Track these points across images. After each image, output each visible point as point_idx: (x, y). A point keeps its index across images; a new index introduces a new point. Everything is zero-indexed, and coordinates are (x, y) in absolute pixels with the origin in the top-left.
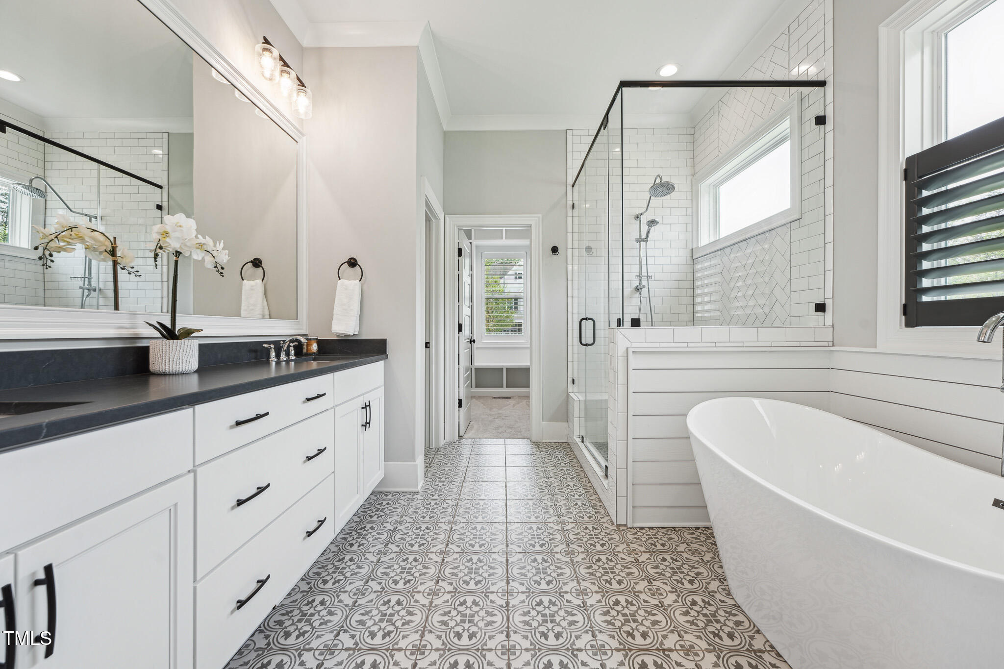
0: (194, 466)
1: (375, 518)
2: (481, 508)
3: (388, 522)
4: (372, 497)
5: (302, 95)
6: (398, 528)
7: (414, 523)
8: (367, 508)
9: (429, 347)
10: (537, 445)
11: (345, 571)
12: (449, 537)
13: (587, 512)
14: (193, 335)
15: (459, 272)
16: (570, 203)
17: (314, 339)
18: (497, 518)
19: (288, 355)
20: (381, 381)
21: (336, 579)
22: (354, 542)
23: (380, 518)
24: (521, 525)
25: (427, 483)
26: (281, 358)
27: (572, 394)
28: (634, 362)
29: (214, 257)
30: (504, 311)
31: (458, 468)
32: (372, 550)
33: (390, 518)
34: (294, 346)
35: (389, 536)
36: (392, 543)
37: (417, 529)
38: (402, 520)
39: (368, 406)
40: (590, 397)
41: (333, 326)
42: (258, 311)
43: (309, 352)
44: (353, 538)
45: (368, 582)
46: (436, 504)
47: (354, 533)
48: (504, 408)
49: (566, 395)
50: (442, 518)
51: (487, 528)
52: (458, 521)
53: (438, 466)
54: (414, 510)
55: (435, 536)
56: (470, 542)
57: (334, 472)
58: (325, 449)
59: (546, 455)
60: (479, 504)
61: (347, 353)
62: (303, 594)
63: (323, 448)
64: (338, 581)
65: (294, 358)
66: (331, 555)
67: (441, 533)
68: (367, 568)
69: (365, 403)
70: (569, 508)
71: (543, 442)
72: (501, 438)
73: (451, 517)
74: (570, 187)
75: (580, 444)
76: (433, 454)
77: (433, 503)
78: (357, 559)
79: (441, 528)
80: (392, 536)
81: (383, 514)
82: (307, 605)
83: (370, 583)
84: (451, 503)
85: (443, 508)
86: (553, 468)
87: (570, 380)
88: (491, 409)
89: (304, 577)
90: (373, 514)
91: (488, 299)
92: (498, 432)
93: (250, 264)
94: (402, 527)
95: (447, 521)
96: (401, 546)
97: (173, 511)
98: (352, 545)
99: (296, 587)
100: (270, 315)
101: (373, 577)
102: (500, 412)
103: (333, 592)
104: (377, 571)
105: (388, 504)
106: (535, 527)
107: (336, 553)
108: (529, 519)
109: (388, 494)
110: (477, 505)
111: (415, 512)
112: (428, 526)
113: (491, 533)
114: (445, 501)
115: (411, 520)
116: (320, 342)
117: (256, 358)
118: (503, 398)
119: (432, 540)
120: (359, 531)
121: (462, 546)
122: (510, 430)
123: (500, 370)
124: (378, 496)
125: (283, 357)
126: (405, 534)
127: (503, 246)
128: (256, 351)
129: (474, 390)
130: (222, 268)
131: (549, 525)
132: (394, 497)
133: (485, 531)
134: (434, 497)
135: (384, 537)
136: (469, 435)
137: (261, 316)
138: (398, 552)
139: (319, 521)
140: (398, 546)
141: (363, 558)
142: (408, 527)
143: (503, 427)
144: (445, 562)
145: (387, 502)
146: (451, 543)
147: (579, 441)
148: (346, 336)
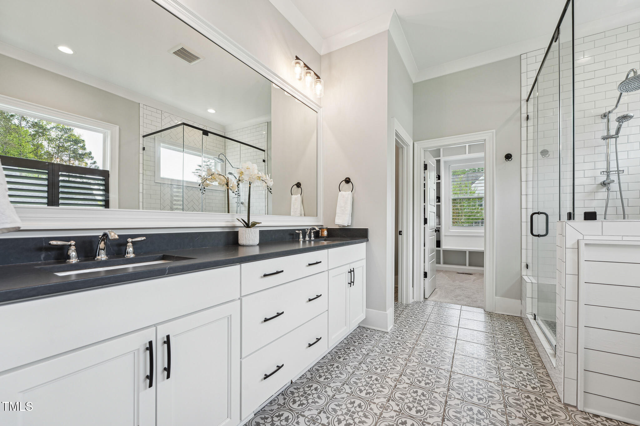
0: (241, 296)
1: (357, 344)
2: (432, 354)
3: (364, 348)
4: (358, 329)
5: (318, 83)
6: (370, 354)
7: (381, 353)
8: (354, 336)
9: (401, 235)
10: (490, 314)
11: (333, 373)
12: (403, 370)
13: (531, 382)
14: (257, 225)
15: (424, 182)
16: (524, 116)
17: (325, 228)
18: (444, 365)
19: (310, 237)
20: (364, 256)
21: (327, 377)
22: (341, 356)
23: (360, 344)
24: (463, 377)
25: (395, 328)
26: (306, 239)
27: (525, 277)
28: (585, 253)
29: (266, 183)
30: (474, 208)
31: (419, 321)
32: (351, 364)
33: (366, 346)
34: (313, 232)
35: (363, 358)
36: (364, 363)
37: (382, 358)
38: (373, 349)
39: (352, 271)
40: (543, 281)
41: (336, 220)
42: (298, 212)
43: (322, 236)
44: (342, 353)
45: (344, 385)
46: (399, 344)
47: (342, 350)
48: (465, 282)
49: (519, 276)
50: (401, 355)
51: (434, 372)
52: (412, 360)
53: (405, 317)
54: (383, 345)
55: (393, 367)
56: (418, 378)
57: (328, 310)
58: (321, 295)
59: (497, 324)
60: (430, 351)
61: (344, 237)
62: (307, 380)
63: (319, 295)
64: (328, 378)
65: (313, 239)
66: (327, 360)
67: (398, 366)
68: (345, 375)
69: (351, 269)
70: (513, 375)
71: (496, 312)
72: (458, 304)
73: (407, 356)
74: (524, 103)
75: (532, 321)
76: (403, 308)
77: (396, 342)
78: (341, 367)
79: (399, 362)
80: (365, 358)
81: (362, 342)
82: (308, 387)
83: (345, 386)
84: (410, 346)
85: (403, 348)
86: (503, 336)
87: (524, 265)
88: (453, 281)
89: (310, 370)
90: (356, 341)
91: (454, 200)
92: (456, 300)
93: (295, 186)
94: (372, 354)
95: (404, 358)
96: (369, 367)
97: (229, 318)
98: (340, 358)
99: (305, 374)
100: (304, 214)
101: (347, 383)
102: (461, 284)
103: (323, 384)
104: (351, 379)
105: (367, 336)
106: (476, 382)
107: (330, 360)
108: (471, 374)
109: (368, 329)
110: (429, 351)
111: (383, 346)
112: (389, 358)
113: (436, 376)
114: (405, 343)
115: (379, 351)
116: (329, 230)
117: (293, 238)
118: (466, 274)
119: (391, 369)
120: (346, 350)
121: (411, 380)
122: (467, 299)
123: (464, 252)
124: (362, 330)
125: (307, 238)
126: (373, 359)
127: (465, 160)
128: (293, 235)
129: (442, 265)
130: (271, 189)
131: (490, 384)
132: (372, 332)
133: (432, 373)
134: (398, 338)
135: (360, 358)
136: (433, 298)
137: (299, 215)
138: (366, 371)
139: (317, 339)
140: (367, 367)
141: (344, 368)
142: (376, 355)
143: (461, 296)
144: (397, 387)
145: (366, 335)
146: (404, 375)
147: (531, 318)
148: (343, 226)
